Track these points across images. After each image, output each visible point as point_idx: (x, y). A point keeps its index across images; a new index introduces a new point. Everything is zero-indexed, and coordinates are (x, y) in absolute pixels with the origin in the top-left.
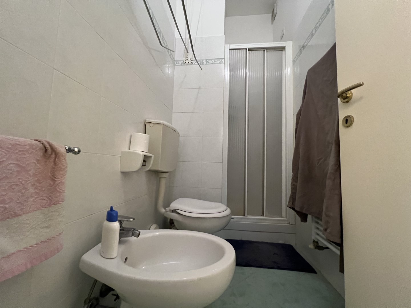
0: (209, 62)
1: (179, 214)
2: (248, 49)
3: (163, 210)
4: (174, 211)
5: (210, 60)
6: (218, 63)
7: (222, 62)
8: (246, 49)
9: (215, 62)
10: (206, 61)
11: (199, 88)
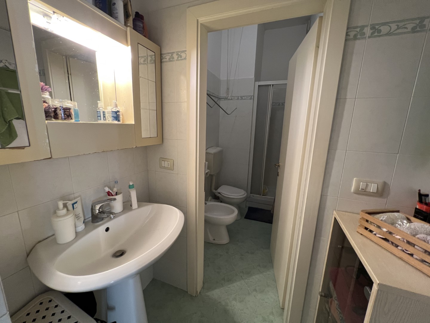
0: (243, 98)
1: (221, 194)
2: (272, 85)
3: (214, 191)
4: (219, 193)
5: (244, 96)
6: (249, 99)
7: (252, 98)
8: (270, 85)
9: (247, 98)
10: (241, 97)
11: (236, 116)
